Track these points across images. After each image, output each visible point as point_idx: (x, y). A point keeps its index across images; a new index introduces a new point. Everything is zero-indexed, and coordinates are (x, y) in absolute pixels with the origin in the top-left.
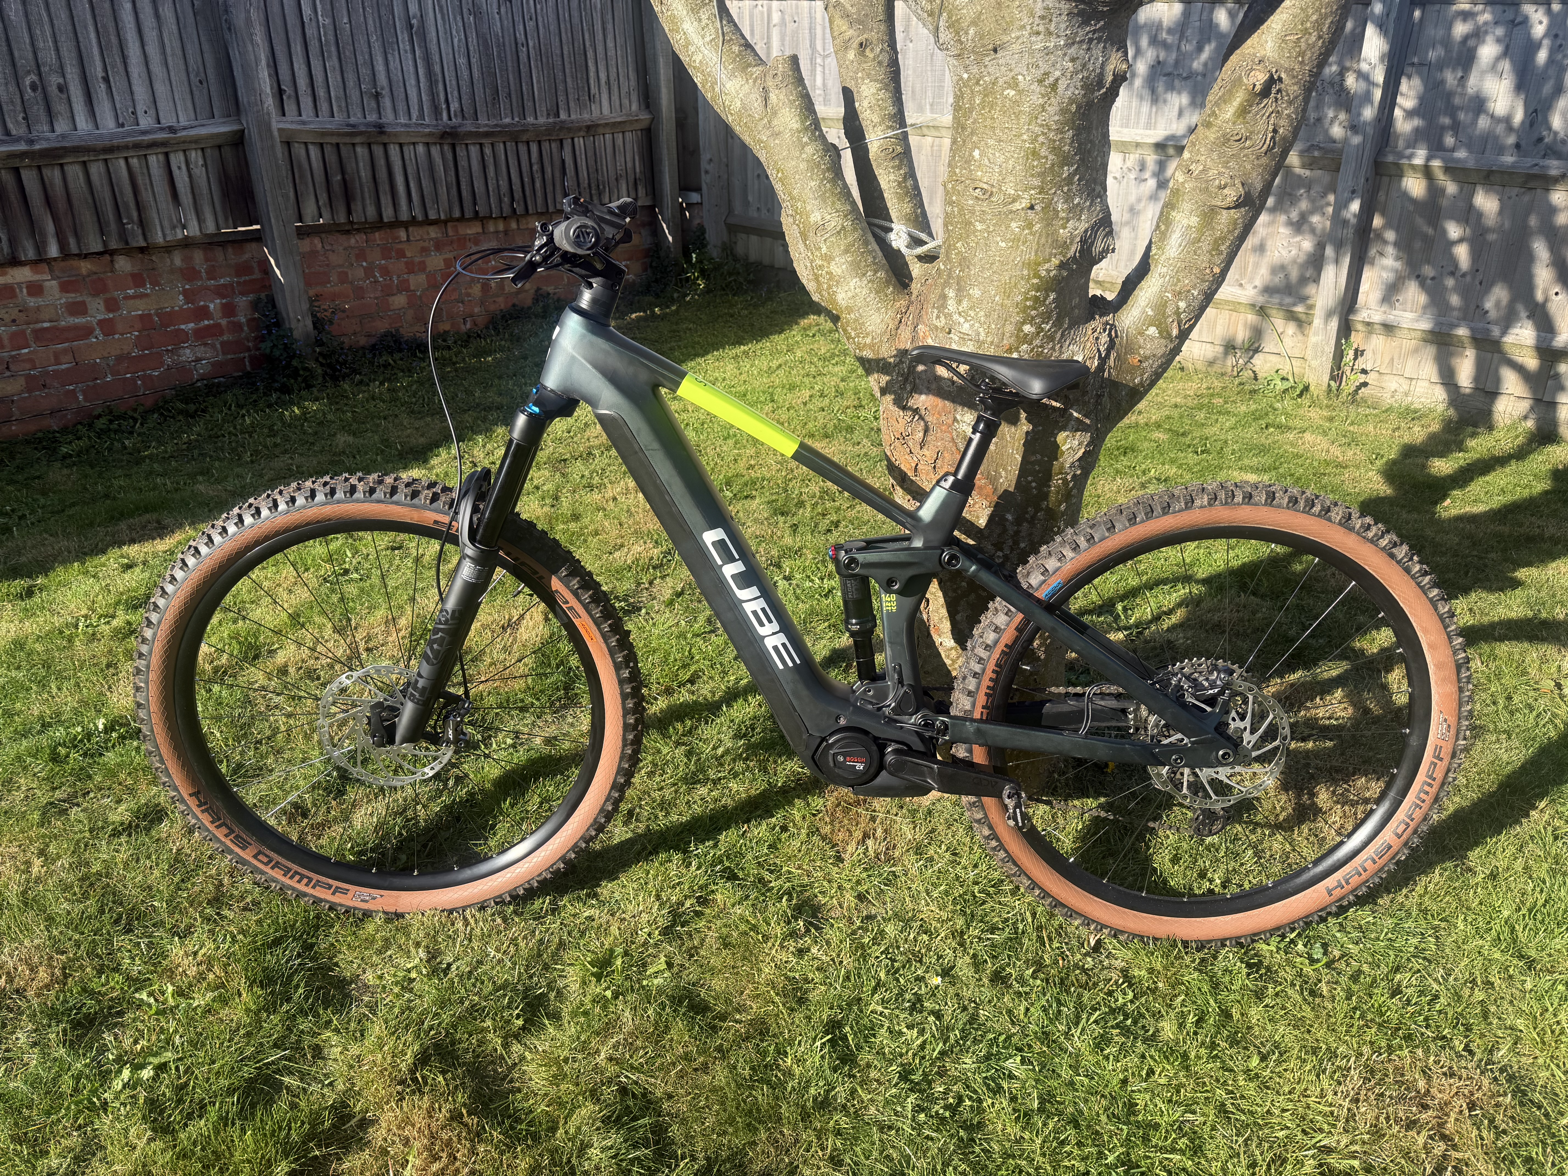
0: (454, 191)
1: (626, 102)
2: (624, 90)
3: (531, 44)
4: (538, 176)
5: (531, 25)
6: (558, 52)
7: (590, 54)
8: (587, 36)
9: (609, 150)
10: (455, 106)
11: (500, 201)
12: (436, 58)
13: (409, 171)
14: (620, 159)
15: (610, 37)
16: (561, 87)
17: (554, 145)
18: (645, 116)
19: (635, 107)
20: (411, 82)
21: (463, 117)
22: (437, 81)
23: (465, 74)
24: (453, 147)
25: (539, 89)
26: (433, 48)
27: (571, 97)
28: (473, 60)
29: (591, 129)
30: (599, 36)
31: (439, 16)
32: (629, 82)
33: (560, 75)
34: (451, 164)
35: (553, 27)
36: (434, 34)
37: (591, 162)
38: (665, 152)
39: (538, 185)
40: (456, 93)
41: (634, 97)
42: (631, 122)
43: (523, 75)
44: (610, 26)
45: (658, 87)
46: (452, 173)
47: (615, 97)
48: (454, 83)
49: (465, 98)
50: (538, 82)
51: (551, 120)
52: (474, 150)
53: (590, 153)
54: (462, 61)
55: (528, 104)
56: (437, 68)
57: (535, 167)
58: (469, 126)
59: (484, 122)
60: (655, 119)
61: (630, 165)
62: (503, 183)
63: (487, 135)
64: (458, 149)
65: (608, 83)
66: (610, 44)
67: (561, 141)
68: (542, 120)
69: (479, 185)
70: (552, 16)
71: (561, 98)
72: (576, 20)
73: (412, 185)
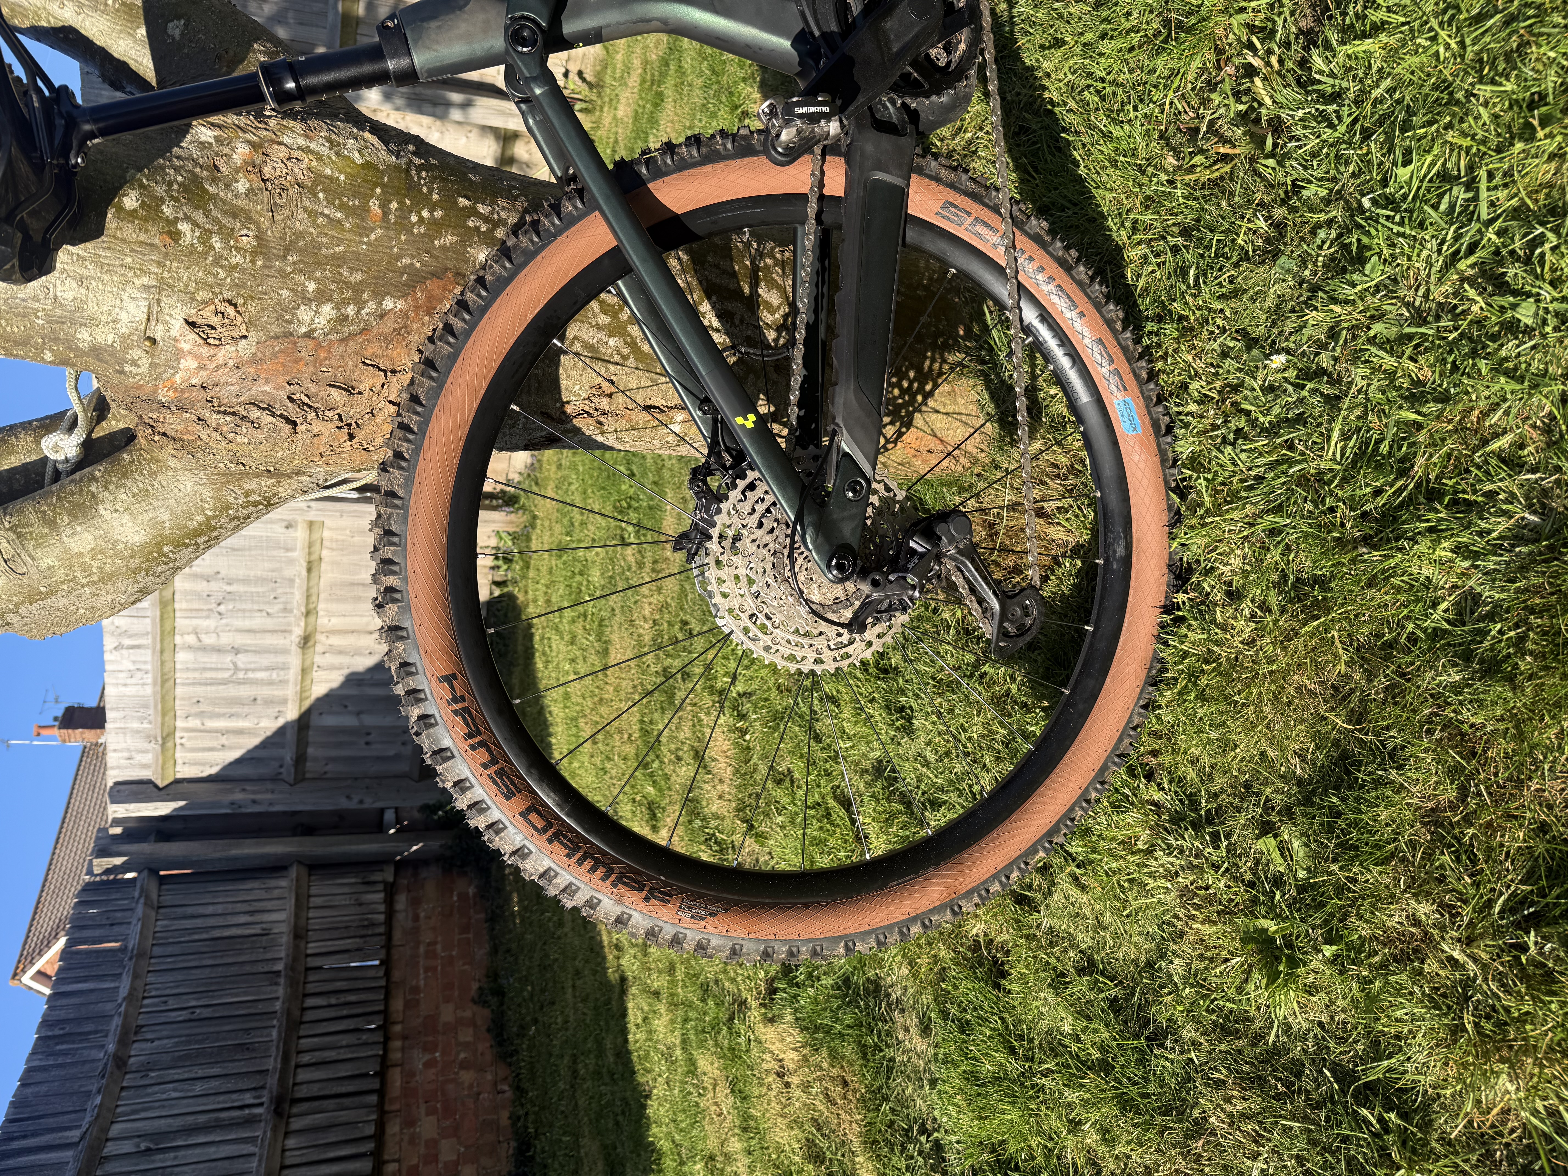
0: (347, 1101)
1: (276, 893)
2: (263, 895)
3: (193, 1003)
4: (344, 998)
5: (172, 1003)
6: (208, 970)
7: (217, 933)
8: (196, 937)
9: (326, 912)
10: (248, 1099)
11: (366, 1044)
12: (190, 1119)
13: (315, 1157)
14: (338, 901)
15: (201, 910)
16: (248, 969)
17: (311, 978)
18: (293, 872)
19: (283, 883)
20: (212, 1152)
21: (263, 1087)
22: (217, 1120)
23: (214, 1083)
24: (295, 1101)
25: (246, 994)
26: (178, 1123)
27: (261, 957)
28: (200, 1073)
29: (299, 934)
30: (199, 922)
31: (143, 1115)
32: (253, 889)
33: (234, 970)
34: (315, 1104)
35: (179, 976)
36: (163, 1121)
37: (336, 934)
38: (336, 849)
39: (352, 998)
40: (234, 1096)
41: (273, 883)
42: (298, 887)
43: (226, 1013)
44: (190, 910)
45: (263, 856)
46: (326, 1103)
47: (269, 905)
48: (221, 1098)
49: (241, 1086)
50: (237, 995)
51: (282, 981)
52: (303, 1075)
53: (327, 935)
54: (199, 1088)
55: (261, 1008)
56: (202, 1118)
57: (333, 1001)
58: (272, 1081)
59: (272, 1063)
60: (299, 860)
61: (346, 890)
62: (345, 1040)
63: (286, 1058)
64: (298, 1095)
65: (251, 913)
66: (210, 910)
67: (308, 969)
68: (280, 991)
69: (344, 1071)
70: (169, 977)
71: (260, 968)
72: (176, 949)
73: (331, 1155)
